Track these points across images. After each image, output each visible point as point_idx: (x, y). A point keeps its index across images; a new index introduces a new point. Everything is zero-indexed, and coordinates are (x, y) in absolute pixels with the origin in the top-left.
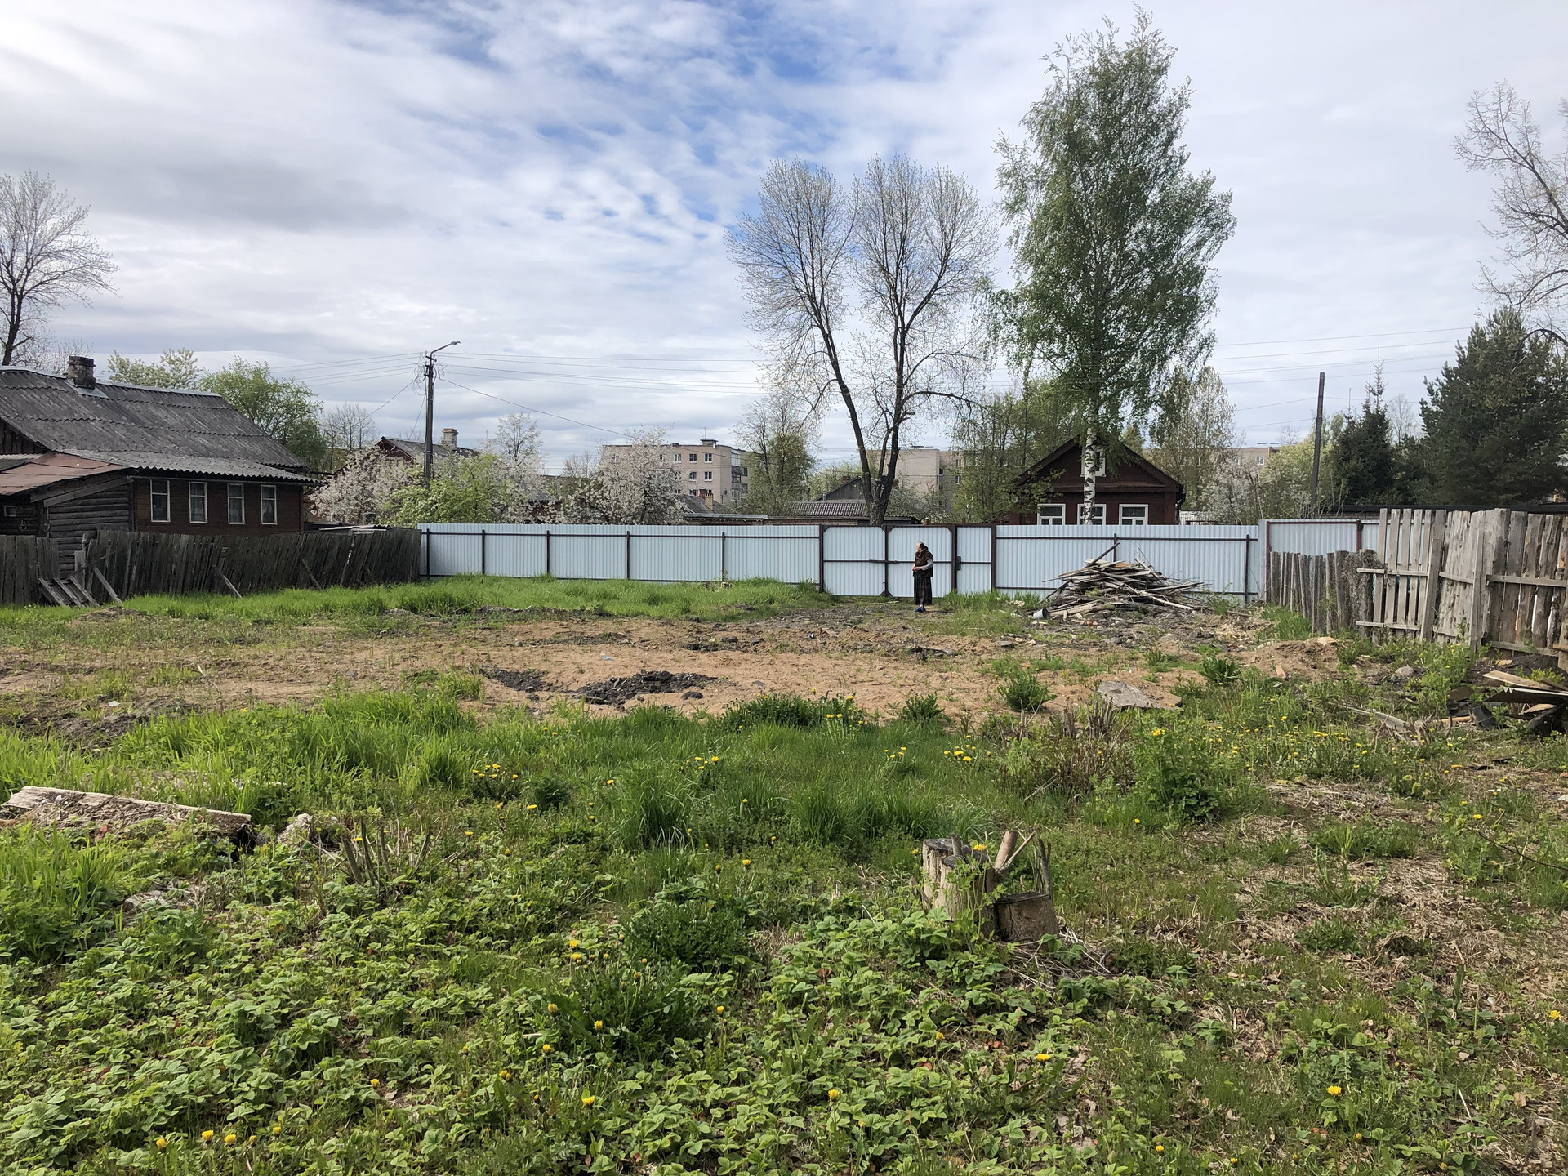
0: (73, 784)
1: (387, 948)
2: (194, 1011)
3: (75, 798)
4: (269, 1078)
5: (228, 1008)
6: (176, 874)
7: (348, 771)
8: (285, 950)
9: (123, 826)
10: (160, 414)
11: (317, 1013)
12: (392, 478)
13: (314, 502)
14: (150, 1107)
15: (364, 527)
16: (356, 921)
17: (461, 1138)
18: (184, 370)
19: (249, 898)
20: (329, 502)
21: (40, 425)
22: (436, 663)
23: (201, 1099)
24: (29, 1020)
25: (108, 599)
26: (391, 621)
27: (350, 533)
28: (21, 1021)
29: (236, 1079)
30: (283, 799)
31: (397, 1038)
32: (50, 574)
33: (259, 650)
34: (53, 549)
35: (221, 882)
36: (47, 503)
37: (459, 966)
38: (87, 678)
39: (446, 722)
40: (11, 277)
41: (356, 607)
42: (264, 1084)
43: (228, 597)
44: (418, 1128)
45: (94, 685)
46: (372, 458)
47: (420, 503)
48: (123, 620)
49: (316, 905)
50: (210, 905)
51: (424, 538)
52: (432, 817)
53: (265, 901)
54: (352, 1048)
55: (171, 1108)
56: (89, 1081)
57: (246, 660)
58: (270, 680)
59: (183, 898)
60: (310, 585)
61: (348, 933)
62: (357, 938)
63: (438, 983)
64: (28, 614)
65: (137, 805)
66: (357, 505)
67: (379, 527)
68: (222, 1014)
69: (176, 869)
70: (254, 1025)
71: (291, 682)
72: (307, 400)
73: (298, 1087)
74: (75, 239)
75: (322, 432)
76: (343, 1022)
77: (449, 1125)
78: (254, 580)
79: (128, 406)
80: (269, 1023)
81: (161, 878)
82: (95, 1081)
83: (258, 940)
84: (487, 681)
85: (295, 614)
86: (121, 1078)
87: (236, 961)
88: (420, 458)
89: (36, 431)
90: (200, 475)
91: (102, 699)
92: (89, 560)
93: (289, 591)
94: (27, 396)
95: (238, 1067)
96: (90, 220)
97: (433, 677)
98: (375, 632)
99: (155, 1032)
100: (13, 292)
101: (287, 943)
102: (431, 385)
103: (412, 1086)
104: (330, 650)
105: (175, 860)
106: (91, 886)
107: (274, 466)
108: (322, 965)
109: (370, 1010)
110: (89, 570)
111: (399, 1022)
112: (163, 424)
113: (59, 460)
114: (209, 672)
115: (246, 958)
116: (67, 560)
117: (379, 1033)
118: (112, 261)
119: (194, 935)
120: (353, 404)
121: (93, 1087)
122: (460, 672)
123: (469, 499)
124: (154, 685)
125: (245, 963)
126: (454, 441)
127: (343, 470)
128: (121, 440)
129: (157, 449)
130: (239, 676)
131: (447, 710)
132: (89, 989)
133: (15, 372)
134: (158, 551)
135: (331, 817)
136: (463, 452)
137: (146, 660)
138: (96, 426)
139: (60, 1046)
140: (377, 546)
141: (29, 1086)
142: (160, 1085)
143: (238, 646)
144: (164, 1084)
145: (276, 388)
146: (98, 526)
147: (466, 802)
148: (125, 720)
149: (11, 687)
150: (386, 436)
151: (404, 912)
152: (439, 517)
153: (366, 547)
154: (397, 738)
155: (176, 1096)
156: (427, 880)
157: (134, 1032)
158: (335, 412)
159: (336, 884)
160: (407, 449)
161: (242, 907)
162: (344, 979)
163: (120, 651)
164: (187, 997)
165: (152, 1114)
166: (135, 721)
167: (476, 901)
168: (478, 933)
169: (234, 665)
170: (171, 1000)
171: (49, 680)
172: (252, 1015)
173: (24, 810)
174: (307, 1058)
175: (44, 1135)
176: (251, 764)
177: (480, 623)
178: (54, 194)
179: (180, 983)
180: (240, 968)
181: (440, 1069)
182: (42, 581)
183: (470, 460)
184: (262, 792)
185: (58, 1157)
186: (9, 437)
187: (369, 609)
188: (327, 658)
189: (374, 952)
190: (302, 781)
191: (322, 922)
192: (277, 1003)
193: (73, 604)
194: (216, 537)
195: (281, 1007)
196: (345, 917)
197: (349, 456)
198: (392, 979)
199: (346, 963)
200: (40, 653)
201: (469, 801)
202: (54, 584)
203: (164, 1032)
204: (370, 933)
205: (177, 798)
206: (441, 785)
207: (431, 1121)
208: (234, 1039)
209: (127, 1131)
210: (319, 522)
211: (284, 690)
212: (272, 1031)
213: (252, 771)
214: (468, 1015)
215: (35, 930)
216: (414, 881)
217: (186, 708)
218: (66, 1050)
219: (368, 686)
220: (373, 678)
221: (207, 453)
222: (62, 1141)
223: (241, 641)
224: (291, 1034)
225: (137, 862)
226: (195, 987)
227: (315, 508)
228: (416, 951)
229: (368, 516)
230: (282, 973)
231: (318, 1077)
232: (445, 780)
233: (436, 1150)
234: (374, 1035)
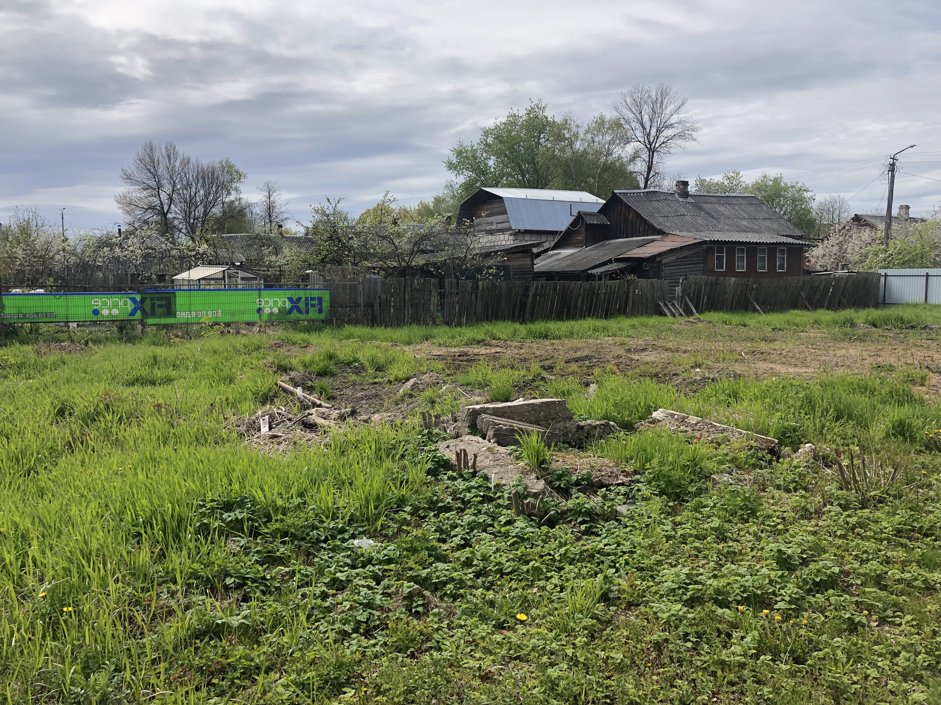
0: (682, 411)
1: (868, 533)
2: (751, 543)
3: (684, 418)
4: (797, 592)
5: (772, 546)
6: (737, 467)
7: (836, 421)
8: (802, 521)
9: (708, 436)
10: (722, 209)
11: (825, 562)
12: (861, 241)
13: (808, 257)
14: (732, 588)
15: (840, 272)
16: (847, 513)
17: (926, 664)
18: (735, 183)
19: (778, 487)
20: (818, 257)
21: (661, 220)
22: (894, 359)
23: (759, 592)
24: (669, 528)
25: (692, 314)
26: (860, 332)
27: (832, 276)
28: (665, 528)
29: (778, 586)
30: (797, 433)
31: (878, 591)
32: (664, 300)
33: (777, 345)
34: (666, 286)
35: (762, 475)
36: (664, 261)
37: (920, 556)
38: (683, 355)
39: (902, 398)
40: (649, 141)
41: (835, 322)
42: (795, 594)
43: (756, 314)
44: (896, 649)
45: (687, 360)
46: (847, 228)
47: (881, 256)
48: (700, 325)
49: (819, 498)
50: (756, 487)
51: (882, 279)
52: (895, 458)
53: (788, 491)
54: (847, 589)
55: (743, 592)
56: (698, 566)
57: (769, 351)
58: (784, 363)
59: (741, 481)
60: (806, 308)
61: (841, 519)
62: (847, 523)
63: (904, 564)
64: (654, 320)
65: (715, 426)
66: (836, 259)
67: (852, 272)
68: (767, 548)
69: (736, 463)
70: (786, 559)
71: (796, 365)
72: (806, 195)
73: (815, 602)
74: (680, 116)
75: (814, 213)
76: (841, 572)
77: (917, 654)
78: (772, 305)
79: (705, 206)
80: (795, 561)
81: (729, 467)
82: (702, 567)
83: (785, 512)
84: (931, 375)
85: (797, 325)
86: (715, 569)
87: (774, 521)
88: (882, 226)
89: (660, 224)
90: (742, 243)
91: (692, 367)
92: (683, 292)
93: (792, 311)
94: (655, 204)
95: (779, 580)
96: (688, 105)
97: (891, 369)
98: (849, 338)
99: (731, 549)
100: (649, 150)
101: (802, 517)
102: (893, 177)
103: (889, 622)
104: (820, 347)
105: (736, 459)
106: (696, 465)
107: (786, 236)
108: (825, 535)
109: (859, 569)
110: (683, 298)
111: (879, 581)
112: (723, 215)
113: (670, 237)
114: (748, 356)
115: (779, 521)
116: (672, 292)
117: (865, 584)
118: (699, 125)
119: (750, 502)
120: (836, 195)
121: (702, 570)
122: (912, 367)
123: (918, 252)
124: (719, 362)
125: (778, 524)
126: (907, 214)
127: (827, 237)
128: (701, 225)
129: (719, 229)
130: (765, 360)
131: (903, 391)
132: (697, 519)
133: (650, 192)
134: (718, 287)
135: (826, 448)
136: (915, 220)
137: (713, 347)
138: (688, 218)
139: (683, 545)
140: (849, 284)
141: (670, 561)
142: (736, 578)
143: (764, 342)
144: (739, 578)
145: (786, 189)
146: (688, 273)
147: (919, 452)
148: (704, 379)
149: (647, 357)
150: (858, 213)
151: (878, 514)
152: (894, 265)
153: (843, 284)
154: (868, 405)
155: (745, 587)
156: (895, 497)
157: (720, 547)
158: (823, 201)
159: (832, 488)
160: (873, 221)
161: (775, 491)
162: (840, 546)
163: (701, 342)
164: (747, 535)
165: (733, 593)
166: (710, 380)
167: (931, 516)
168: (933, 538)
169: (762, 353)
170: (738, 534)
171: (665, 355)
172: (785, 553)
173: (659, 421)
174: (819, 587)
175: (679, 588)
176: (778, 410)
177: (924, 336)
178: (672, 92)
179: (743, 526)
180: (775, 526)
181: (909, 617)
182: (660, 303)
183: (919, 225)
184: (786, 428)
185: (686, 601)
186: (647, 227)
187: (844, 324)
188: (818, 353)
189: (859, 534)
190: (809, 424)
191: (824, 509)
192: (799, 550)
193: (674, 316)
194: (751, 279)
195: (802, 553)
196: (839, 509)
197: (833, 228)
198: (873, 553)
199: (841, 537)
200: (660, 340)
201: (921, 451)
202: (666, 305)
203: (736, 550)
204: (857, 523)
205: (736, 425)
206: (901, 438)
207: (904, 647)
208: (775, 565)
209: (720, 598)
210: (811, 270)
211: (791, 370)
212: (796, 565)
213: (778, 414)
214: (927, 588)
215: (669, 482)
216: (885, 496)
217: (737, 376)
218: (688, 547)
219: (846, 372)
220: (849, 366)
221: (746, 230)
222: (688, 594)
223: (764, 339)
224: (809, 570)
225: (716, 456)
226: (751, 530)
227: (809, 261)
228: (889, 540)
229: (843, 266)
230: (801, 533)
231: (827, 599)
232: (904, 436)
233: (908, 666)
234: (861, 585)
